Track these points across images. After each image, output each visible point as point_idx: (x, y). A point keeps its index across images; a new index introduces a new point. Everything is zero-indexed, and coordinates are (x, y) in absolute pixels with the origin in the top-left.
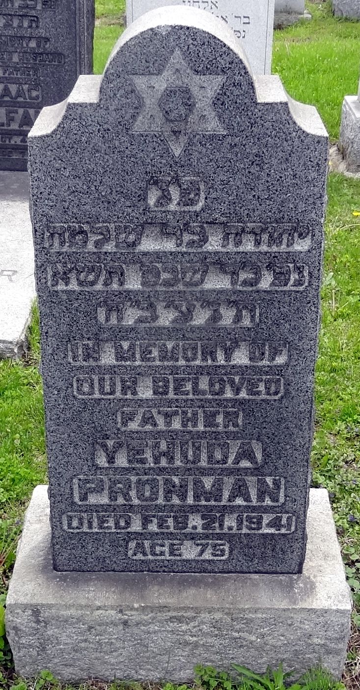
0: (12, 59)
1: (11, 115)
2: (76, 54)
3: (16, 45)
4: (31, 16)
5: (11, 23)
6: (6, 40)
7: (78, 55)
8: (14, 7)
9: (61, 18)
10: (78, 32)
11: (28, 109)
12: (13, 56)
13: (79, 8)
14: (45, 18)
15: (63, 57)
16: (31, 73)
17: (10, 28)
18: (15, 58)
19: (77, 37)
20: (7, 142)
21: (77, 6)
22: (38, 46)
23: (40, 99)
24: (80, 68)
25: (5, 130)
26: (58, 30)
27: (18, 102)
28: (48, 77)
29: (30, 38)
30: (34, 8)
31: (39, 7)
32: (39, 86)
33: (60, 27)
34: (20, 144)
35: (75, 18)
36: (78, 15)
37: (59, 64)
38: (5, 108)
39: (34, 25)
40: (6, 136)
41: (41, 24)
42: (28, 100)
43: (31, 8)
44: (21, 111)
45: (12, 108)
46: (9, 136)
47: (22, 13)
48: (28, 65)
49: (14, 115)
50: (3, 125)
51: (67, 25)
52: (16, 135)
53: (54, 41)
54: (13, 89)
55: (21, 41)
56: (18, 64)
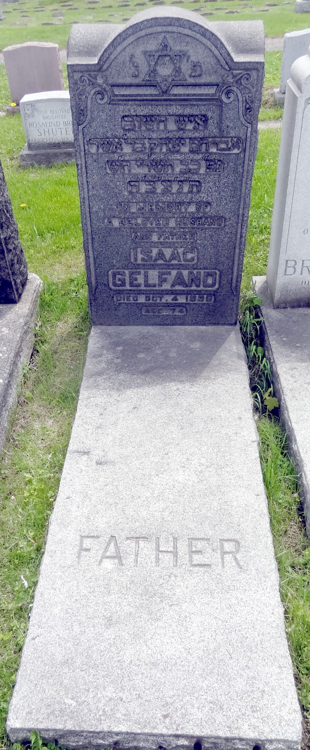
0: (168, 225)
1: (163, 276)
2: (238, 217)
3: (174, 210)
4: (192, 181)
5: (170, 189)
6: (163, 206)
7: (241, 217)
8: (175, 172)
9: (225, 182)
10: (243, 195)
11: (181, 270)
12: (170, 222)
13: (248, 170)
14: (208, 182)
15: (224, 220)
16: (188, 237)
17: (169, 195)
18: (172, 223)
19: (242, 199)
20: (158, 301)
21: (246, 168)
22: (198, 209)
23: (195, 261)
24: (242, 229)
25: (156, 290)
26: (222, 193)
27: (172, 265)
28: (206, 240)
29: (189, 203)
30: (197, 173)
32: (195, 249)
33: (223, 191)
34: (171, 302)
35: (242, 180)
36: (246, 177)
37: (219, 227)
38: (157, 271)
39: (195, 190)
40: (157, 295)
41: (203, 188)
42: (183, 262)
43: (193, 174)
44: (174, 273)
45: (166, 270)
46: (160, 296)
47: (183, 178)
48: (185, 229)
49: (166, 276)
50: (155, 286)
51: (232, 188)
52: (167, 294)
53: (215, 204)
54: (168, 252)
55: (180, 207)
56: (174, 229)
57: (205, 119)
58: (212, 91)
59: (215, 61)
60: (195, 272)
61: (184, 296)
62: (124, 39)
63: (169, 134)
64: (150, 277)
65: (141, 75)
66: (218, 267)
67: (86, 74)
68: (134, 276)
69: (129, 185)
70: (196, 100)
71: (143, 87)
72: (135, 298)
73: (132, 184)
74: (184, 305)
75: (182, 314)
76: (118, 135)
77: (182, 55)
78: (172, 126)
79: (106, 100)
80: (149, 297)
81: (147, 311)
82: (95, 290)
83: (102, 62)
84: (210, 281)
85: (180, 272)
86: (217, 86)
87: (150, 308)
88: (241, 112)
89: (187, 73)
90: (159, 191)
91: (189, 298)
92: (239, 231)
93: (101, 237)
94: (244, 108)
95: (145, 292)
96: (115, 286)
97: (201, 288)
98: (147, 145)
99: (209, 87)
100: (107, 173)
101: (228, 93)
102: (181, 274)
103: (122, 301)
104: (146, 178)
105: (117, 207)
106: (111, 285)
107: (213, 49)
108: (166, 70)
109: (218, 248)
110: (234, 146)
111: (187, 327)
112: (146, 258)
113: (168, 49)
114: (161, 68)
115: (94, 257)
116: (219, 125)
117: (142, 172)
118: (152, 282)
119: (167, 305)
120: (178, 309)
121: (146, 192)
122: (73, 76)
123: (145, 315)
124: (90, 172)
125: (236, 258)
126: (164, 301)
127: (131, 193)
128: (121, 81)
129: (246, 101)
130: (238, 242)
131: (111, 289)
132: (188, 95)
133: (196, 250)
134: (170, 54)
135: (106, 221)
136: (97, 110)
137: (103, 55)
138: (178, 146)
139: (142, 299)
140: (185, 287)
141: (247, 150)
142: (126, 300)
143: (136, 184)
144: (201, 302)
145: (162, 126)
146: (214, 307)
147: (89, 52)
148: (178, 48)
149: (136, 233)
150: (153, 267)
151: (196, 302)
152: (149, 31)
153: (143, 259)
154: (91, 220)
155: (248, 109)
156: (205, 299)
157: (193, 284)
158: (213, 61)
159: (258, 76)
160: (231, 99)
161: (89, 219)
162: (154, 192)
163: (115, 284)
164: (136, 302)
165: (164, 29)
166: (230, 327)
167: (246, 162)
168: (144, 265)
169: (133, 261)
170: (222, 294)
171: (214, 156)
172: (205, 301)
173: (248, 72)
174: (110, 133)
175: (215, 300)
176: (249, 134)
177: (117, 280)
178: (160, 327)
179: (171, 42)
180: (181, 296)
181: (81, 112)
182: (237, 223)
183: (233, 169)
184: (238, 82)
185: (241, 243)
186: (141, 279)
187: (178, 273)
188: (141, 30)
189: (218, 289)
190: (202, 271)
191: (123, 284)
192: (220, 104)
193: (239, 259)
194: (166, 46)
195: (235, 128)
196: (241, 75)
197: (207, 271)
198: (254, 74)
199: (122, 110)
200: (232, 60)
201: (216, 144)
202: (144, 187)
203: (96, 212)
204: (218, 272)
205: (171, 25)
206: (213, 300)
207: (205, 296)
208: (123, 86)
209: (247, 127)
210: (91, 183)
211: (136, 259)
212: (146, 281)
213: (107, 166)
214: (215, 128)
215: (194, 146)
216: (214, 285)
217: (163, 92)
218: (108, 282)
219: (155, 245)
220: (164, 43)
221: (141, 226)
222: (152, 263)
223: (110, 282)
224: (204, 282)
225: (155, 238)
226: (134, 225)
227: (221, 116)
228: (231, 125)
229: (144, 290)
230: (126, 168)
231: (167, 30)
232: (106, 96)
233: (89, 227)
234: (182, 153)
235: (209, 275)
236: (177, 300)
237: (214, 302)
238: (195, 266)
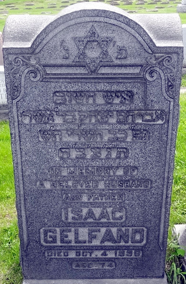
0: (98, 187)
1: (93, 233)
2: (164, 179)
3: (103, 174)
4: (120, 148)
5: (99, 155)
6: (93, 170)
7: (166, 180)
8: (103, 140)
9: (151, 149)
10: (168, 160)
11: (110, 228)
12: (99, 184)
13: (171, 138)
14: (135, 149)
15: (150, 182)
16: (116, 197)
17: (98, 160)
18: (101, 186)
19: (167, 164)
20: (88, 256)
21: (170, 137)
22: (125, 173)
23: (124, 219)
24: (167, 191)
25: (86, 246)
26: (148, 159)
27: (102, 223)
28: (133, 200)
29: (117, 167)
30: (124, 141)
31: (129, 139)
32: (123, 208)
33: (149, 157)
34: (101, 257)
35: (166, 147)
36: (170, 144)
37: (145, 188)
38: (87, 228)
39: (122, 155)
40: (87, 251)
41: (130, 154)
42: (112, 221)
43: (121, 142)
44: (103, 230)
45: (95, 228)
46: (90, 251)
47: (111, 145)
48: (114, 191)
49: (96, 233)
50: (85, 243)
51: (157, 154)
52: (97, 250)
53: (142, 168)
54: (97, 212)
55: (108, 171)
56: (104, 191)
57: (131, 94)
58: (137, 70)
59: (139, 46)
60: (123, 229)
61: (114, 251)
62: (56, 27)
63: (98, 107)
64: (80, 234)
65: (71, 57)
66: (145, 225)
67: (20, 56)
68: (65, 233)
69: (60, 152)
70: (122, 78)
71: (73, 67)
72: (66, 254)
73: (63, 150)
74: (113, 260)
75: (112, 268)
76: (50, 108)
77: (108, 41)
78: (100, 100)
79: (38, 78)
80: (79, 253)
81: (78, 266)
82: (27, 246)
83: (35, 46)
84: (138, 237)
85: (108, 229)
86: (141, 67)
87: (80, 263)
88: (164, 89)
89: (113, 56)
90: (88, 157)
91: (118, 253)
92: (165, 192)
93: (33, 198)
94: (166, 85)
95: (75, 248)
96: (47, 243)
97: (130, 243)
98: (77, 117)
99: (134, 67)
100: (39, 141)
101: (151, 73)
102: (110, 231)
103: (53, 257)
104: (77, 145)
105: (49, 172)
106: (42, 242)
107: (137, 36)
108: (94, 53)
109: (145, 207)
110: (158, 118)
111: (116, 280)
112: (76, 216)
113: (96, 35)
114: (90, 51)
115: (26, 217)
116: (144, 100)
117: (72, 140)
118: (82, 239)
119: (97, 260)
120: (107, 263)
121: (77, 158)
122: (8, 58)
123: (75, 269)
124: (24, 140)
125: (163, 217)
126: (93, 256)
127: (62, 158)
128: (52, 62)
129: (168, 79)
130: (164, 202)
131: (42, 245)
132: (115, 74)
133: (124, 210)
134: (97, 40)
135: (38, 183)
136: (30, 86)
137: (36, 40)
138: (107, 117)
139: (72, 255)
140: (114, 243)
141: (171, 121)
142: (57, 255)
143: (67, 150)
144: (130, 257)
145: (91, 101)
146: (142, 261)
147: (23, 37)
148: (105, 35)
149: (67, 194)
150: (83, 225)
151: (125, 257)
152: (79, 20)
153: (73, 218)
154: (23, 182)
155: (170, 86)
156: (133, 254)
157: (122, 241)
158: (137, 46)
159: (178, 58)
160: (155, 78)
161: (22, 182)
162: (84, 158)
163: (46, 241)
164: (67, 257)
165: (92, 19)
166: (158, 280)
167: (170, 131)
168: (74, 223)
169: (64, 220)
170: (150, 249)
171: (140, 126)
172: (133, 256)
173: (170, 55)
174: (42, 106)
175: (143, 254)
176: (171, 108)
177: (48, 236)
178: (90, 280)
179: (98, 30)
180: (111, 251)
181: (16, 88)
182: (163, 185)
183: (158, 138)
184: (161, 63)
185: (166, 203)
186: (71, 236)
187: (107, 230)
188: (71, 20)
189: (146, 245)
190: (130, 229)
191: (54, 241)
192: (145, 82)
193: (165, 217)
194: (94, 33)
195: (159, 102)
196: (163, 58)
197: (135, 228)
198: (174, 57)
199: (53, 86)
200: (154, 45)
201: (142, 116)
202: (74, 154)
203: (29, 175)
204: (145, 229)
205: (98, 16)
206: (141, 254)
207: (133, 251)
208: (54, 66)
209: (170, 101)
210: (24, 149)
211: (67, 218)
212: (76, 238)
213: (40, 135)
214: (140, 102)
215: (121, 117)
216: (141, 241)
217: (92, 72)
218: (40, 239)
219: (85, 205)
220: (92, 31)
221: (72, 188)
222: (82, 221)
223: (41, 239)
224: (132, 238)
225: (85, 199)
226: (65, 187)
227: (145, 92)
228: (155, 100)
229: (74, 246)
230: (57, 137)
231: (95, 20)
232: (39, 75)
233: (22, 189)
234: (109, 124)
235: (136, 232)
236: (106, 255)
237: (143, 256)
238: (123, 224)
